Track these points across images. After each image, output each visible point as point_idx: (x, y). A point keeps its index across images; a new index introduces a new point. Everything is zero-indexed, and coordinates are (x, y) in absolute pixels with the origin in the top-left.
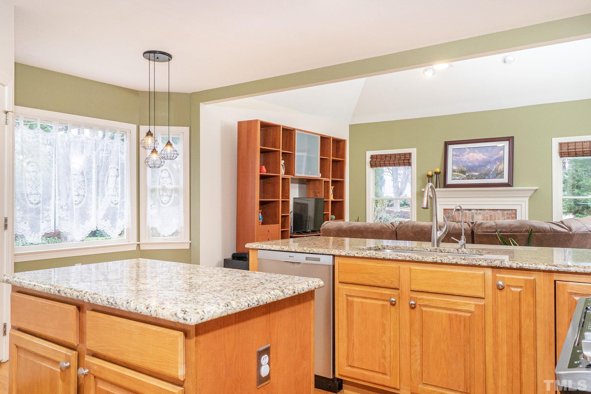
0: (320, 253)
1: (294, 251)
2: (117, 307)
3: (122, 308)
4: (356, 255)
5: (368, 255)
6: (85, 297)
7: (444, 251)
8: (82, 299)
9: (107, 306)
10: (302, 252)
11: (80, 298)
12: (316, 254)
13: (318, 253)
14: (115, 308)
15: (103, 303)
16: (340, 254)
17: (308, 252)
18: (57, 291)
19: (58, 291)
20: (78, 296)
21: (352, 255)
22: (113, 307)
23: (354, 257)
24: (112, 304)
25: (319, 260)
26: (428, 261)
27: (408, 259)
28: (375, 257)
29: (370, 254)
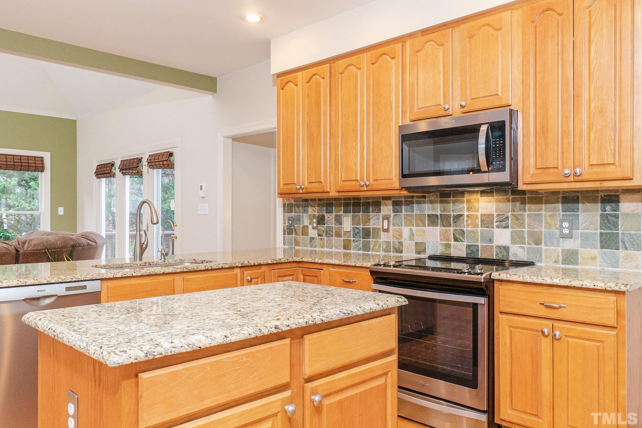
0: (87, 279)
1: (45, 282)
2: (354, 314)
3: (359, 313)
4: (134, 275)
5: (147, 272)
6: (316, 319)
7: (152, 264)
8: (314, 323)
9: (344, 317)
10: (59, 282)
11: (310, 322)
12: (81, 281)
13: (84, 279)
14: (352, 315)
15: (339, 316)
16: (115, 277)
17: (69, 280)
18: (273, 328)
19: (275, 328)
20: (307, 322)
21: (129, 275)
22: (350, 316)
23: (133, 277)
24: (349, 314)
25: (85, 287)
26: (202, 269)
27: (185, 270)
28: (154, 273)
29: (149, 271)
